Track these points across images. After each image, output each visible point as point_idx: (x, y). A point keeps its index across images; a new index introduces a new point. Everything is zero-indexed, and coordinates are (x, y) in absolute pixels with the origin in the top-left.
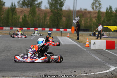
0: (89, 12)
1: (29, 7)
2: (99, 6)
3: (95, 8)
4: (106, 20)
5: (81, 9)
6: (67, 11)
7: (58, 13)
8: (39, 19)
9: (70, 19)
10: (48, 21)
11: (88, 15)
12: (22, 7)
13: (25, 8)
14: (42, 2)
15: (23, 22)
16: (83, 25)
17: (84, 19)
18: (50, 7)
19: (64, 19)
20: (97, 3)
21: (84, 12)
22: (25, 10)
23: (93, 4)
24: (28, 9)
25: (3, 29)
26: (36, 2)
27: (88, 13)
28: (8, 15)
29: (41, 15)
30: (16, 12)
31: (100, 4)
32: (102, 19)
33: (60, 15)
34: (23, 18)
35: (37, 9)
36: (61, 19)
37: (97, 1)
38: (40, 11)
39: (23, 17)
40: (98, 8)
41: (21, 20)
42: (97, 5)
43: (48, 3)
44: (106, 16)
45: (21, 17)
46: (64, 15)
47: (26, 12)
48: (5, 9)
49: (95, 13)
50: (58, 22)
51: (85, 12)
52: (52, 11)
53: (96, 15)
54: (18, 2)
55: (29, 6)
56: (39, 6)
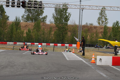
0: (95, 27)
1: (33, 22)
2: (105, 21)
3: (101, 23)
4: (112, 35)
5: (87, 24)
6: (72, 26)
7: (63, 28)
8: (43, 34)
9: (75, 34)
10: (53, 36)
11: (94, 30)
12: (26, 22)
13: (29, 22)
14: (47, 16)
15: (27, 36)
16: (89, 40)
17: (89, 34)
18: (55, 21)
19: (69, 34)
20: (103, 18)
21: (89, 27)
22: (29, 25)
23: (99, 19)
24: (32, 23)
25: (6, 44)
26: (41, 17)
27: (93, 28)
28: (12, 29)
29: (46, 29)
30: (20, 27)
31: (106, 19)
32: (109, 34)
33: (66, 30)
34: (27, 33)
35: (41, 24)
36: (66, 33)
37: (103, 16)
38: (44, 25)
39: (27, 31)
40: (104, 23)
41: (25, 35)
42: (104, 20)
43: (53, 18)
44: (113, 31)
45: (25, 31)
46: (69, 29)
47: (30, 26)
48: (9, 24)
49: (102, 28)
50: (63, 37)
51: (91, 27)
52: (57, 26)
53: (102, 30)
54: (23, 17)
55: (33, 20)
56: (43, 21)
